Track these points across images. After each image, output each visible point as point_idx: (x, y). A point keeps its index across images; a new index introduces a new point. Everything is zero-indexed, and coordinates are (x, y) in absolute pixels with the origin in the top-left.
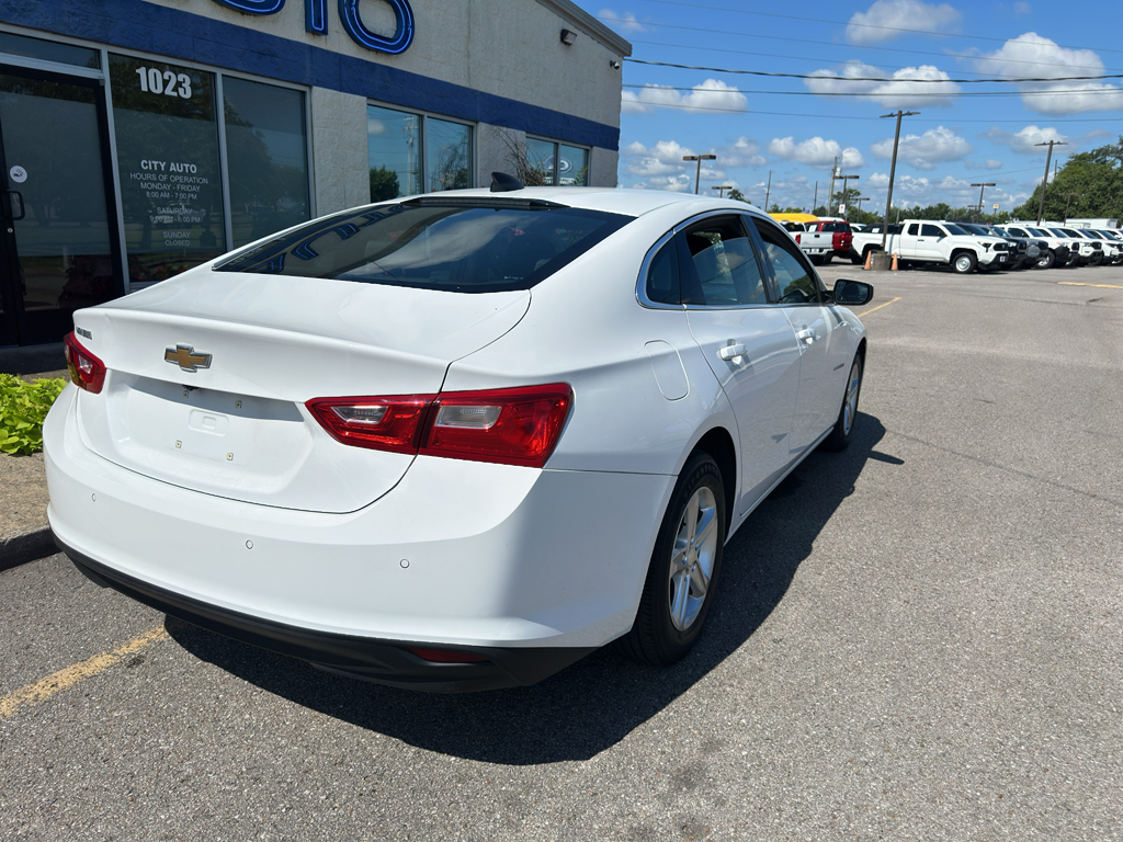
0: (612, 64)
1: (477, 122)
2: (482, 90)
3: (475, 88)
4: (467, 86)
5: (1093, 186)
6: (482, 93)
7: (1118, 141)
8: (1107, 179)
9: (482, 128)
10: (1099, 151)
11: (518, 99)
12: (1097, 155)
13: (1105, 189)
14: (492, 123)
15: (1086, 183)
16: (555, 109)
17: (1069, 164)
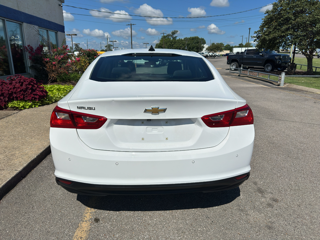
0: (60, 5)
1: (23, 23)
2: (23, 12)
3: (20, 10)
4: (18, 10)
5: (168, 44)
6: (23, 13)
7: (171, 33)
8: (171, 42)
9: (25, 25)
10: (168, 35)
11: (34, 15)
12: (167, 36)
13: (170, 45)
14: (27, 23)
15: (166, 43)
16: (46, 19)
17: (162, 38)
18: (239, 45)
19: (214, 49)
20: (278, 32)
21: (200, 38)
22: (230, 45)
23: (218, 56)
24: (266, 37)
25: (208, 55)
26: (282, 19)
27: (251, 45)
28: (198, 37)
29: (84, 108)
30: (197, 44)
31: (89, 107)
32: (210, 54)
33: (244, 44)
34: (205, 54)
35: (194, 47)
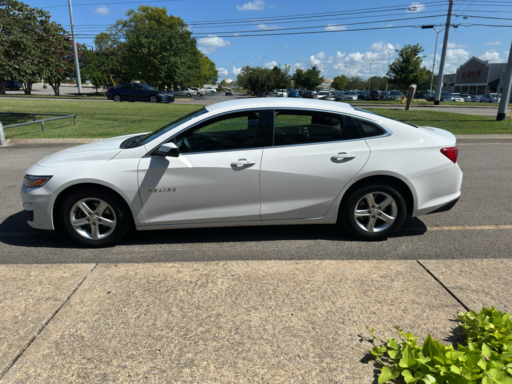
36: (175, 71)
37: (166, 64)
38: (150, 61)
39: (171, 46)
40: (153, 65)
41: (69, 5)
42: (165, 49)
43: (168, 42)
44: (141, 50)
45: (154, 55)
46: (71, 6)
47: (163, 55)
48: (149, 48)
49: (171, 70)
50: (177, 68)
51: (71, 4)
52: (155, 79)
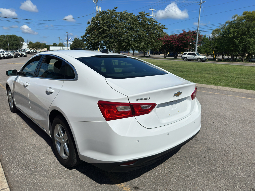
18: (53, 44)
19: (36, 47)
20: (100, 38)
21: (18, 36)
22: (45, 44)
23: (38, 53)
24: (92, 41)
25: (30, 52)
26: (101, 29)
27: (63, 45)
28: (16, 35)
29: (142, 99)
30: (16, 42)
31: (146, 98)
32: (32, 51)
33: (58, 44)
34: (27, 50)
35: (13, 44)
36: (249, 47)
37: (243, 42)
38: (233, 41)
39: (249, 32)
40: (234, 43)
41: (199, 17)
42: (244, 34)
43: (247, 30)
44: (229, 35)
45: (236, 38)
46: (200, 18)
47: (242, 38)
48: (234, 35)
49: (246, 46)
50: (251, 45)
51: (200, 16)
52: (235, 51)
